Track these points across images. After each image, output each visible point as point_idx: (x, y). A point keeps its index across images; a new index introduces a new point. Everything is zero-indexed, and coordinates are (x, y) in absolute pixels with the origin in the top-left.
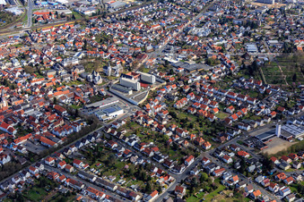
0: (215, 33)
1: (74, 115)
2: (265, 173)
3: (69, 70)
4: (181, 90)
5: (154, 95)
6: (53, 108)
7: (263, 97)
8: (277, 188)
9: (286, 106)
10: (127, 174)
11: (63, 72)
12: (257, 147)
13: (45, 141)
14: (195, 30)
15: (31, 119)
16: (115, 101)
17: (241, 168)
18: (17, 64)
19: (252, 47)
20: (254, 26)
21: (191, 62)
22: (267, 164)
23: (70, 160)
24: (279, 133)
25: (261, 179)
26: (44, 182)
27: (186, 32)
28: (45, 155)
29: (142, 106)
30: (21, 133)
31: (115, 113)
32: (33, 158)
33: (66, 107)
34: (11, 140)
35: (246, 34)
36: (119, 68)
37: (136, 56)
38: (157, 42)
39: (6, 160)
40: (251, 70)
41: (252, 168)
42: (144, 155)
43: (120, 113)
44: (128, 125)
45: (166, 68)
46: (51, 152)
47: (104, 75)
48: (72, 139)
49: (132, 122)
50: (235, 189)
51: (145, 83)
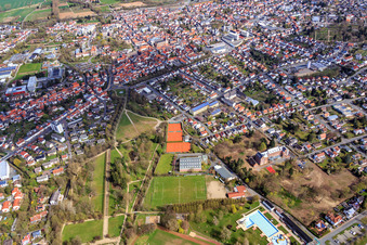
0: (296, 9)
1: (200, 50)
2: (292, 85)
3: (203, 27)
4: (262, 41)
5: (245, 43)
6: (190, 46)
7: (309, 47)
8: (295, 92)
9: (321, 53)
10: (218, 79)
11: (199, 28)
12: (293, 72)
13: (182, 60)
14: (284, 7)
15: (178, 50)
16: (223, 44)
17: (279, 82)
18: (177, 23)
19: (316, 18)
20: (323, 5)
21: (274, 26)
22: (294, 81)
23: (192, 71)
24: (309, 66)
25: (287, 87)
26: (178, 79)
27: (277, 9)
28: (181, 67)
29: (237, 48)
30: (172, 56)
31: (221, 50)
32: (174, 68)
33: (197, 46)
34: (166, 59)
35: (317, 10)
36: (230, 27)
37: (243, 21)
38: (258, 13)
39: (163, 67)
40: (309, 32)
41: (285, 82)
42: (230, 71)
43: (224, 50)
44: (226, 57)
45: (258, 28)
46: (184, 66)
47: (221, 31)
48: (195, 61)
49: (228, 56)
50: (271, 91)
51: (242, 36)
